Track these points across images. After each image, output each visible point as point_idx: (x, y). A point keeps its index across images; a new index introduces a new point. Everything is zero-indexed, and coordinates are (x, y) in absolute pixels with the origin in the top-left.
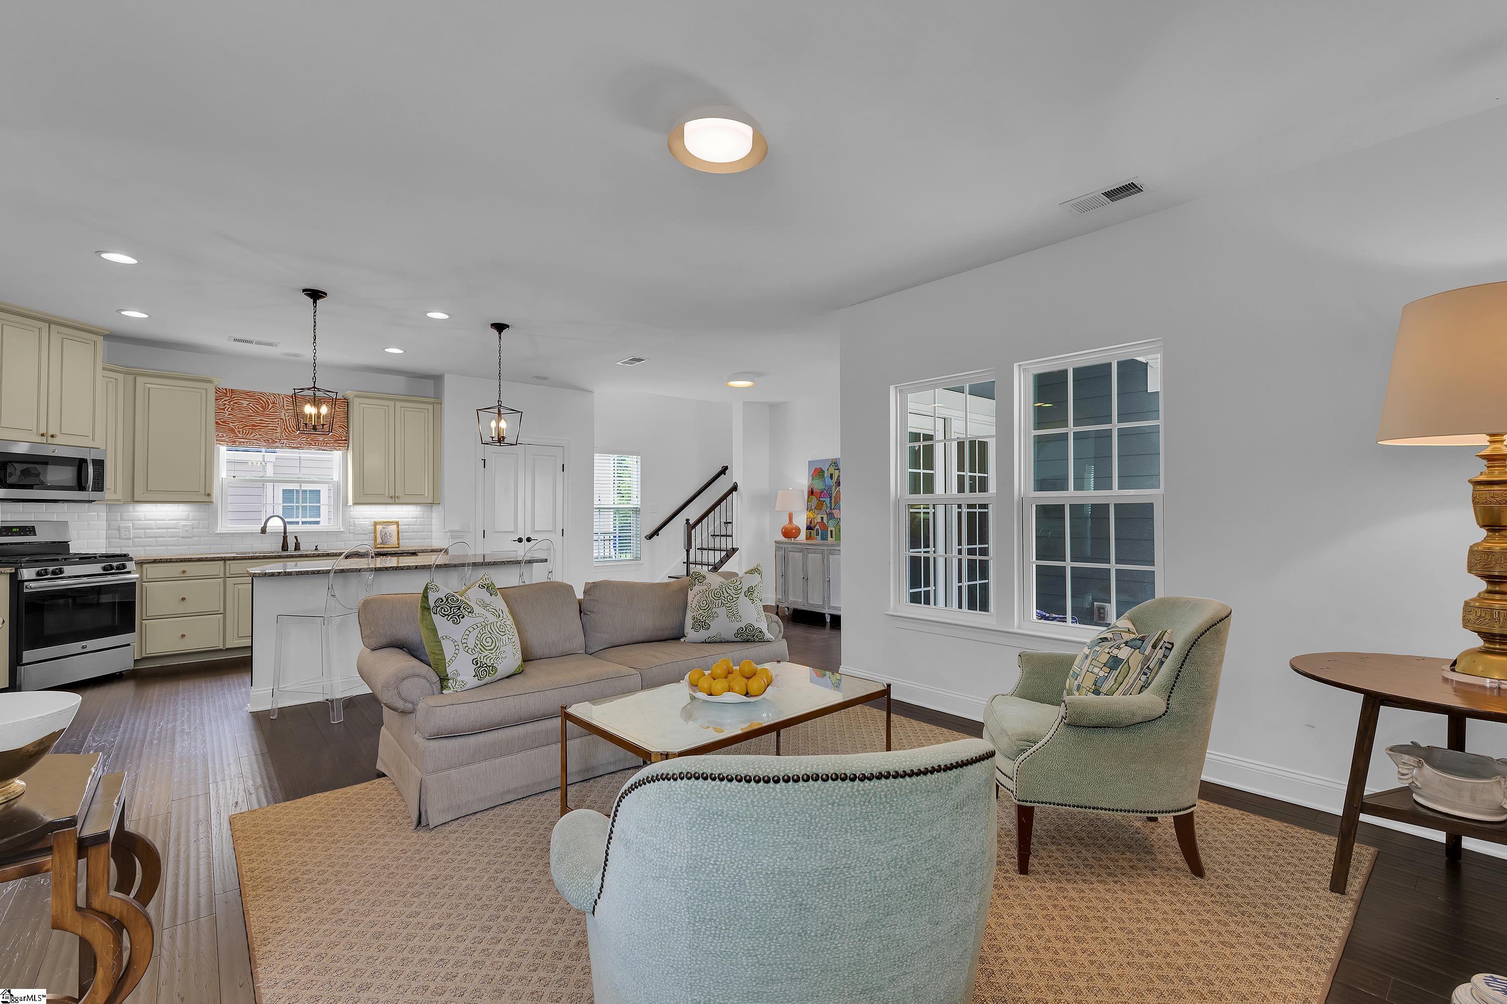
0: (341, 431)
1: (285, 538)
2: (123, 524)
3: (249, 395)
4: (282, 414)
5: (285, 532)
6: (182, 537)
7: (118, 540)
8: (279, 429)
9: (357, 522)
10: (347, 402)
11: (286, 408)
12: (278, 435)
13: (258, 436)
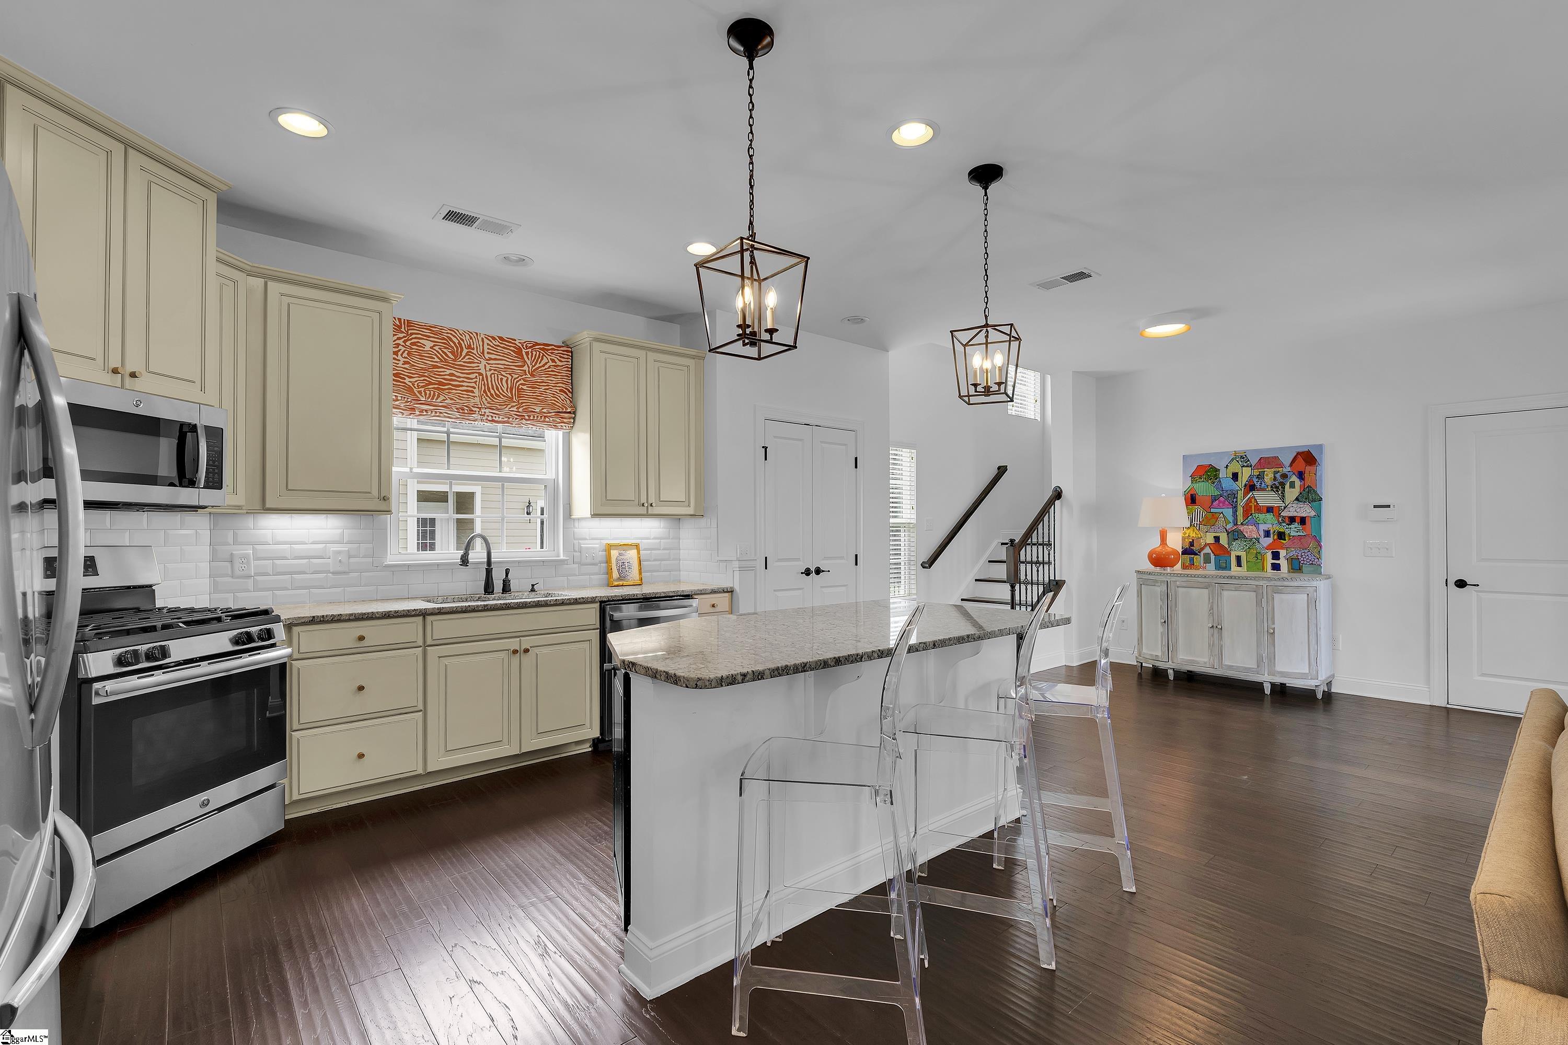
0: (563, 397)
1: (489, 572)
2: (238, 551)
3: (434, 331)
4: (482, 366)
5: (489, 562)
6: (332, 573)
7: (230, 579)
8: (476, 391)
9: (585, 545)
10: (572, 352)
11: (487, 356)
12: (477, 400)
13: (449, 401)
